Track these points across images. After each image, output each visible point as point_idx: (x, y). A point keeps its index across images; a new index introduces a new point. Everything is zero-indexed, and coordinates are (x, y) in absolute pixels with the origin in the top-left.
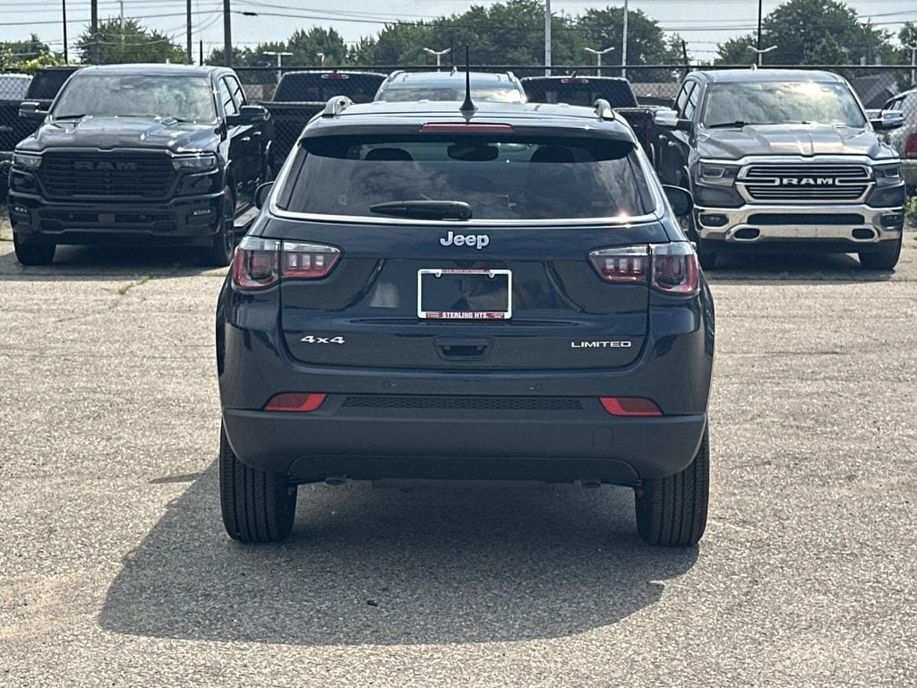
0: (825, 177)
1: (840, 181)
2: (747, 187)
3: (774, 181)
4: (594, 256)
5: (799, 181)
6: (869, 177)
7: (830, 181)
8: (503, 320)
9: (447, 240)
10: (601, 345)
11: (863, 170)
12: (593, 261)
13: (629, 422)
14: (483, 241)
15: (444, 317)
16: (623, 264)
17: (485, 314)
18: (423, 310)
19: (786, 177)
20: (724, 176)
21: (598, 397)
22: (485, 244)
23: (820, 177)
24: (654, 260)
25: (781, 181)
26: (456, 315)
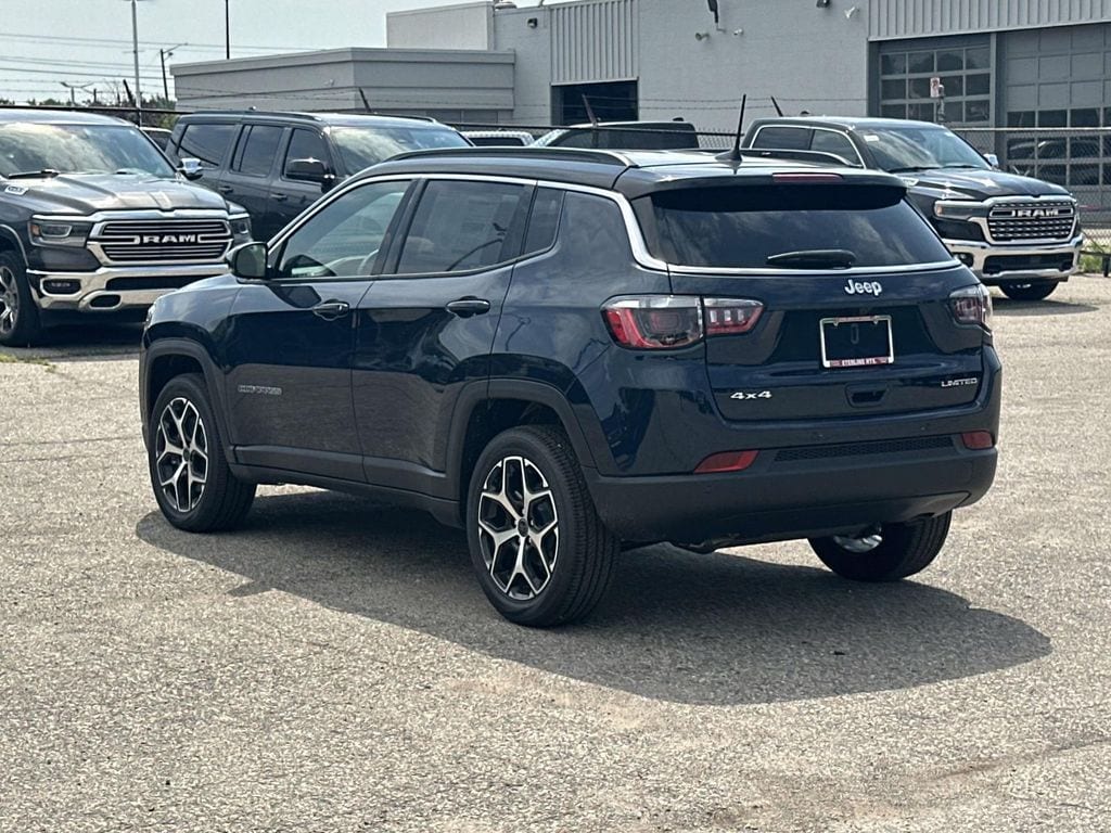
0: (187, 234)
1: (202, 239)
2: (103, 247)
3: (132, 240)
5: (161, 240)
6: (229, 233)
7: (193, 239)
8: (888, 365)
11: (223, 225)
15: (843, 365)
17: (873, 359)
18: (827, 359)
19: (147, 234)
20: (72, 234)
23: (183, 234)
25: (142, 239)
26: (852, 362)
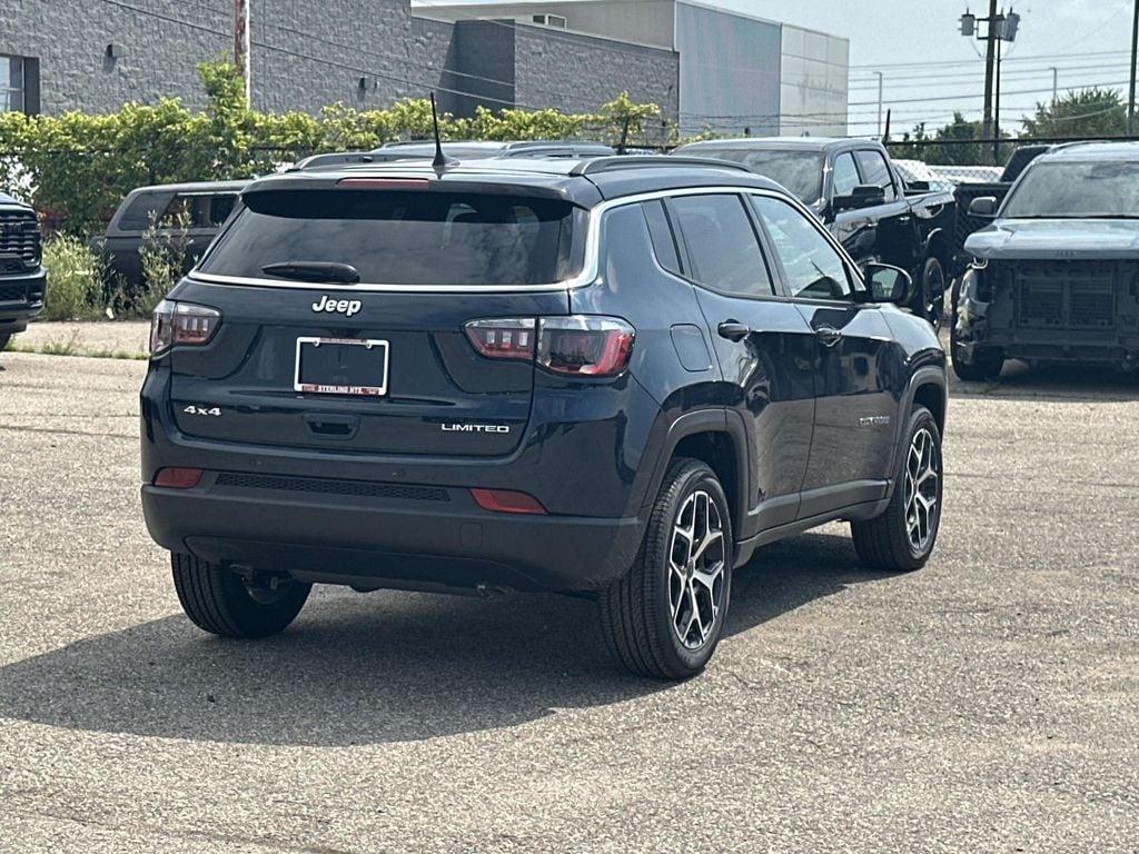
4: (471, 327)
8: (377, 397)
9: (319, 305)
10: (475, 429)
12: (470, 333)
13: (503, 518)
14: (354, 306)
15: (320, 391)
16: (507, 339)
17: (360, 388)
18: (300, 382)
21: (468, 488)
22: (356, 310)
24: (541, 334)
26: (332, 389)
